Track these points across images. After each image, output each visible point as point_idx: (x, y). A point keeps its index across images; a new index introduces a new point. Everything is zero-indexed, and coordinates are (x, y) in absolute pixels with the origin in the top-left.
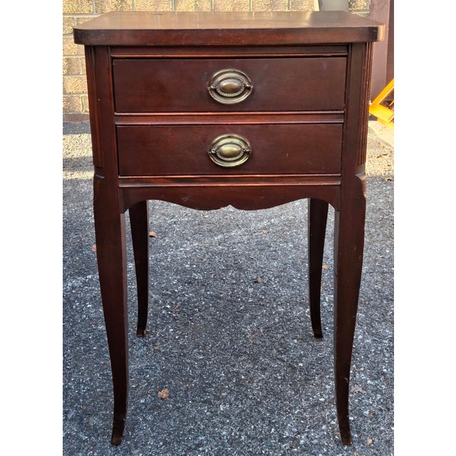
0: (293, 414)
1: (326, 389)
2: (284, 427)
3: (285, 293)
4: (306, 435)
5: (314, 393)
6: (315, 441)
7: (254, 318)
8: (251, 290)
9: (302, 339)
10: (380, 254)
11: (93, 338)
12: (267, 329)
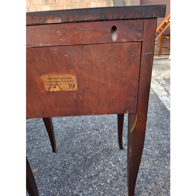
0: (80, 182)
1: (96, 169)
2: (75, 188)
4: (82, 193)
5: (91, 171)
7: (78, 136)
8: (80, 124)
9: (93, 145)
12: (82, 141)
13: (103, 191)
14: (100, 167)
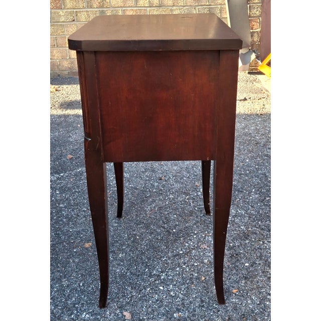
0: (161, 260)
1: (185, 246)
2: (154, 268)
3: (177, 186)
4: (165, 273)
5: (177, 248)
6: (171, 277)
7: (154, 201)
8: (156, 184)
9: (179, 215)
10: (242, 162)
11: (55, 212)
12: (160, 208)
13: (198, 273)
14: (192, 243)
